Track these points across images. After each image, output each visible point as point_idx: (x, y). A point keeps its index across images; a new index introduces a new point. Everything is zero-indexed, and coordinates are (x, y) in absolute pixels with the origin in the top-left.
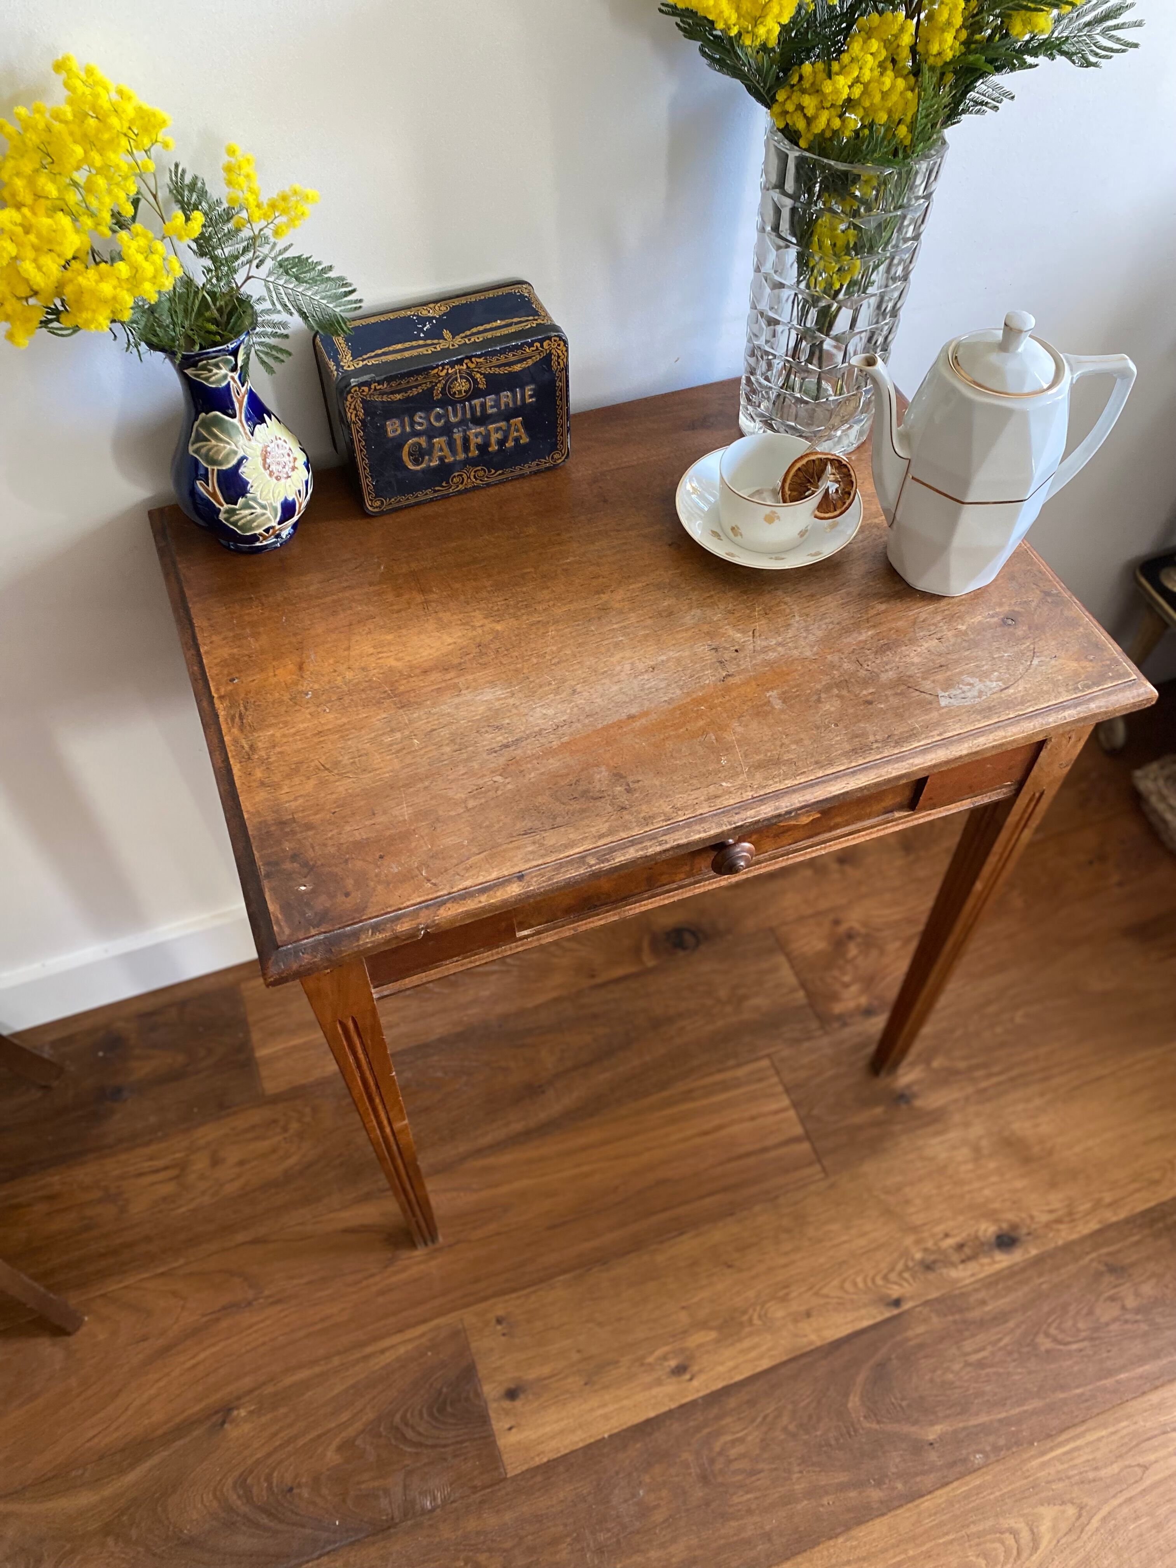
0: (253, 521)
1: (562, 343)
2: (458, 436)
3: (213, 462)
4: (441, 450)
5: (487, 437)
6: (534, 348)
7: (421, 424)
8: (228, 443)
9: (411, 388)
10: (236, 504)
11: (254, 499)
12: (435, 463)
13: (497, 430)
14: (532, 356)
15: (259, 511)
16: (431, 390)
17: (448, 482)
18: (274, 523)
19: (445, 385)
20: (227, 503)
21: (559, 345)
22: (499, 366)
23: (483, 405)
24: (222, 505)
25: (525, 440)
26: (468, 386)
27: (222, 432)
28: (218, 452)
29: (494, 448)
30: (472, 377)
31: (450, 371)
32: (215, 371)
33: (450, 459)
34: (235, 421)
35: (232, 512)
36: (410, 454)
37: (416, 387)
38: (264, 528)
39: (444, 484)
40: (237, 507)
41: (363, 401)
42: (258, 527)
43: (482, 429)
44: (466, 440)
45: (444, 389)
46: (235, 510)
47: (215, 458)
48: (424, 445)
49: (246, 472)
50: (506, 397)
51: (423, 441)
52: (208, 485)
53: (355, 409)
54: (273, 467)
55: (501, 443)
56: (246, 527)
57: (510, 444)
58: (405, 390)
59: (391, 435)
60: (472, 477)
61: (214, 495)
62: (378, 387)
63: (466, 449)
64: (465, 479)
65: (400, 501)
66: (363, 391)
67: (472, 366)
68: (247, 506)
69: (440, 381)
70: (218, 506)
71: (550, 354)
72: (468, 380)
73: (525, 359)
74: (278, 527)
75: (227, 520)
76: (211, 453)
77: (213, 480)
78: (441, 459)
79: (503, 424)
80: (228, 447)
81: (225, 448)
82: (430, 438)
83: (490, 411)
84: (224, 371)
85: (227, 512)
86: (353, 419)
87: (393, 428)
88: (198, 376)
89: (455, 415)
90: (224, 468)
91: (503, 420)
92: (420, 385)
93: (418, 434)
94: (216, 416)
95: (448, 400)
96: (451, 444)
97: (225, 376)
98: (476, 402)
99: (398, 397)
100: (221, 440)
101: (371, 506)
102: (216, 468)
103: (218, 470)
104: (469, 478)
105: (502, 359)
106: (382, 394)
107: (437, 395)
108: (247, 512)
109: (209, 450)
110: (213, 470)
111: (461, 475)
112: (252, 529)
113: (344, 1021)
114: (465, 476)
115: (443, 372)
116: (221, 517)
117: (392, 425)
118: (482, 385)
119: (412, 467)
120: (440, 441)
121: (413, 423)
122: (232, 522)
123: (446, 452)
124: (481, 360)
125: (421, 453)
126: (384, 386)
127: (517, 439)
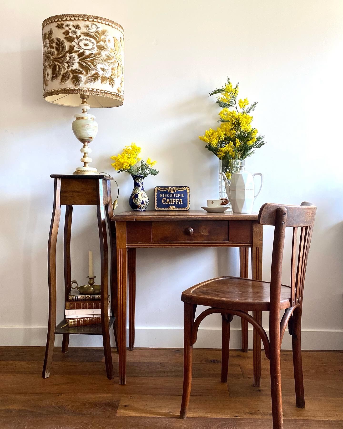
0: (137, 202)
1: (189, 188)
2: (171, 200)
4: (168, 201)
5: (176, 201)
7: (166, 196)
9: (165, 190)
11: (139, 199)
12: (167, 203)
13: (178, 200)
14: (184, 189)
15: (139, 200)
18: (140, 203)
22: (178, 189)
23: (175, 195)
24: (134, 199)
25: (182, 203)
26: (173, 191)
27: (137, 189)
29: (177, 203)
31: (171, 188)
32: (138, 180)
33: (169, 203)
34: (139, 188)
35: (135, 200)
36: (163, 201)
37: (166, 190)
38: (139, 204)
39: (168, 208)
41: (157, 190)
42: (138, 203)
43: (175, 200)
44: (172, 201)
45: (170, 191)
49: (138, 195)
50: (179, 195)
51: (166, 199)
54: (143, 196)
55: (178, 203)
56: (136, 203)
57: (179, 203)
60: (173, 208)
63: (172, 202)
65: (161, 209)
66: (158, 188)
67: (174, 188)
68: (137, 199)
71: (187, 190)
73: (183, 189)
74: (141, 205)
77: (134, 196)
78: (168, 203)
82: (167, 199)
83: (176, 197)
84: (139, 181)
86: (156, 192)
87: (161, 196)
88: (136, 181)
89: (171, 196)
90: (136, 194)
93: (165, 198)
94: (137, 187)
95: (170, 193)
96: (170, 201)
97: (140, 182)
98: (175, 194)
99: (163, 191)
100: (137, 191)
101: (156, 208)
105: (179, 188)
106: (161, 189)
107: (169, 192)
108: (137, 200)
109: (135, 192)
110: (134, 194)
111: (171, 207)
112: (137, 203)
113: (120, 249)
115: (170, 188)
116: (133, 201)
117: (161, 195)
118: (176, 192)
119: (163, 203)
120: (168, 200)
121: (164, 196)
122: (135, 202)
123: (169, 202)
124: (176, 188)
125: (165, 201)
126: (161, 188)
127: (181, 203)
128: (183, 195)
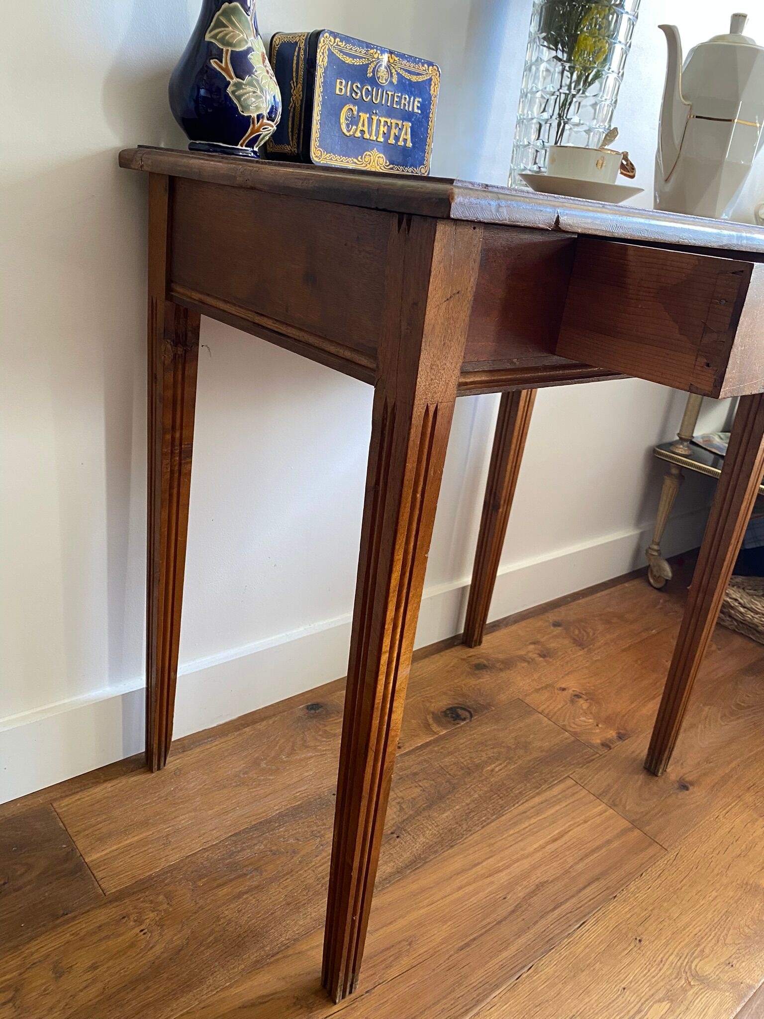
1: (438, 75)
2: (375, 118)
3: (229, 44)
4: (364, 124)
5: (390, 129)
6: (424, 69)
7: (357, 94)
8: (242, 33)
9: (357, 57)
10: (243, 80)
11: (257, 81)
12: (358, 134)
13: (396, 126)
14: (422, 74)
15: (258, 93)
16: (367, 65)
17: (361, 158)
19: (375, 66)
20: (237, 77)
21: (436, 74)
22: (405, 71)
23: (393, 98)
24: (232, 78)
25: (409, 144)
26: (387, 75)
27: (240, 21)
28: (233, 37)
29: (392, 141)
30: (391, 71)
31: (380, 57)
33: (367, 136)
34: (249, 18)
35: (238, 86)
36: (346, 119)
37: (360, 58)
38: (257, 112)
39: (359, 158)
40: (244, 82)
41: (329, 50)
42: (253, 108)
43: (388, 120)
44: (379, 124)
45: (374, 70)
46: (241, 84)
47: (230, 41)
48: (355, 113)
49: (252, 58)
50: (405, 99)
51: (355, 109)
52: (222, 62)
53: (323, 53)
55: (397, 138)
56: (246, 106)
57: (401, 143)
58: (354, 57)
59: (338, 92)
60: (376, 162)
61: (226, 70)
62: (339, 43)
63: (377, 132)
64: (372, 161)
65: (331, 159)
66: (330, 41)
67: (392, 61)
68: (250, 84)
69: (373, 61)
70: (228, 79)
71: (431, 79)
72: (388, 72)
73: (419, 74)
75: (233, 92)
76: (227, 37)
77: (227, 58)
78: (362, 133)
79: (400, 122)
80: (242, 35)
81: (240, 35)
82: (360, 110)
83: (395, 106)
85: (235, 85)
86: (320, 63)
87: (340, 87)
89: (376, 97)
90: (238, 50)
91: (400, 119)
92: (362, 58)
93: (354, 101)
94: (236, 8)
95: (375, 81)
96: (370, 120)
98: (389, 94)
99: (348, 60)
100: (237, 29)
101: (315, 154)
102: (230, 49)
103: (232, 51)
104: (374, 161)
105: (408, 66)
106: (341, 50)
107: (370, 72)
108: (250, 90)
109: (226, 35)
110: (228, 50)
111: (370, 156)
112: (247, 110)
114: (372, 157)
115: (376, 56)
116: (229, 90)
117: (341, 83)
118: (395, 81)
119: (345, 131)
120: (364, 116)
121: (352, 90)
122: (237, 97)
123: (366, 129)
124: (397, 59)
125: (353, 121)
126: (343, 44)
127: (405, 140)
128: (416, 103)
